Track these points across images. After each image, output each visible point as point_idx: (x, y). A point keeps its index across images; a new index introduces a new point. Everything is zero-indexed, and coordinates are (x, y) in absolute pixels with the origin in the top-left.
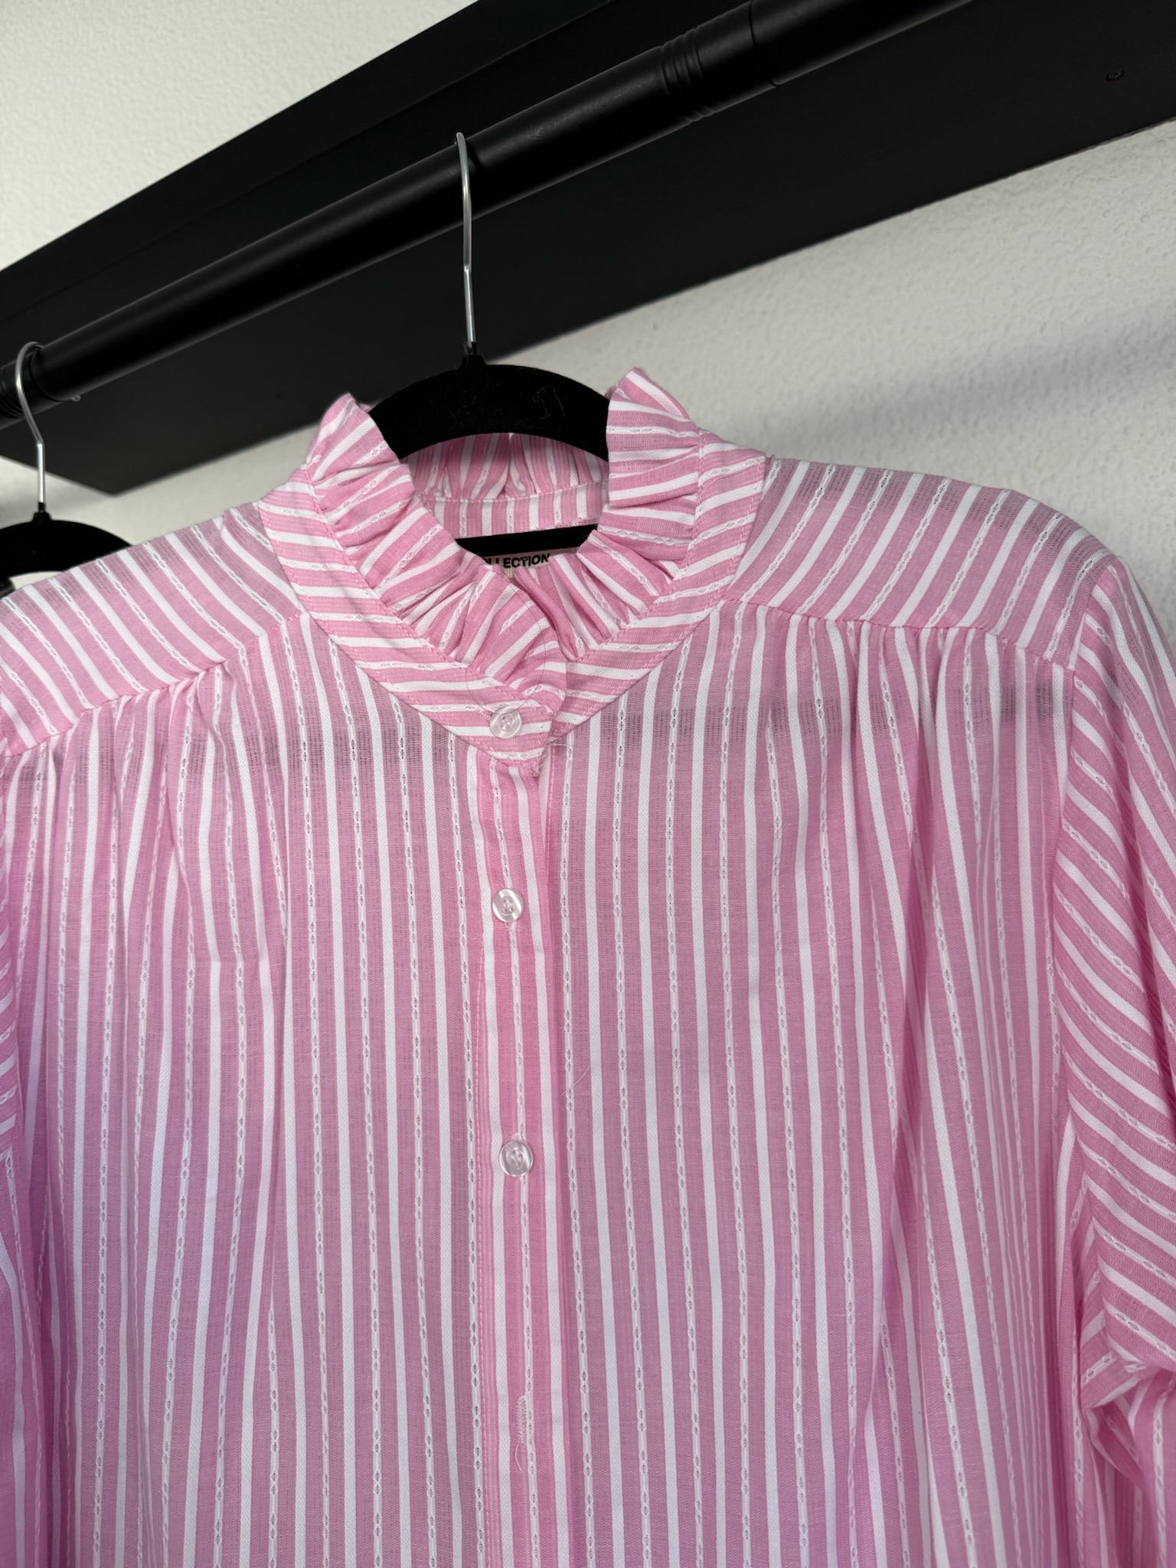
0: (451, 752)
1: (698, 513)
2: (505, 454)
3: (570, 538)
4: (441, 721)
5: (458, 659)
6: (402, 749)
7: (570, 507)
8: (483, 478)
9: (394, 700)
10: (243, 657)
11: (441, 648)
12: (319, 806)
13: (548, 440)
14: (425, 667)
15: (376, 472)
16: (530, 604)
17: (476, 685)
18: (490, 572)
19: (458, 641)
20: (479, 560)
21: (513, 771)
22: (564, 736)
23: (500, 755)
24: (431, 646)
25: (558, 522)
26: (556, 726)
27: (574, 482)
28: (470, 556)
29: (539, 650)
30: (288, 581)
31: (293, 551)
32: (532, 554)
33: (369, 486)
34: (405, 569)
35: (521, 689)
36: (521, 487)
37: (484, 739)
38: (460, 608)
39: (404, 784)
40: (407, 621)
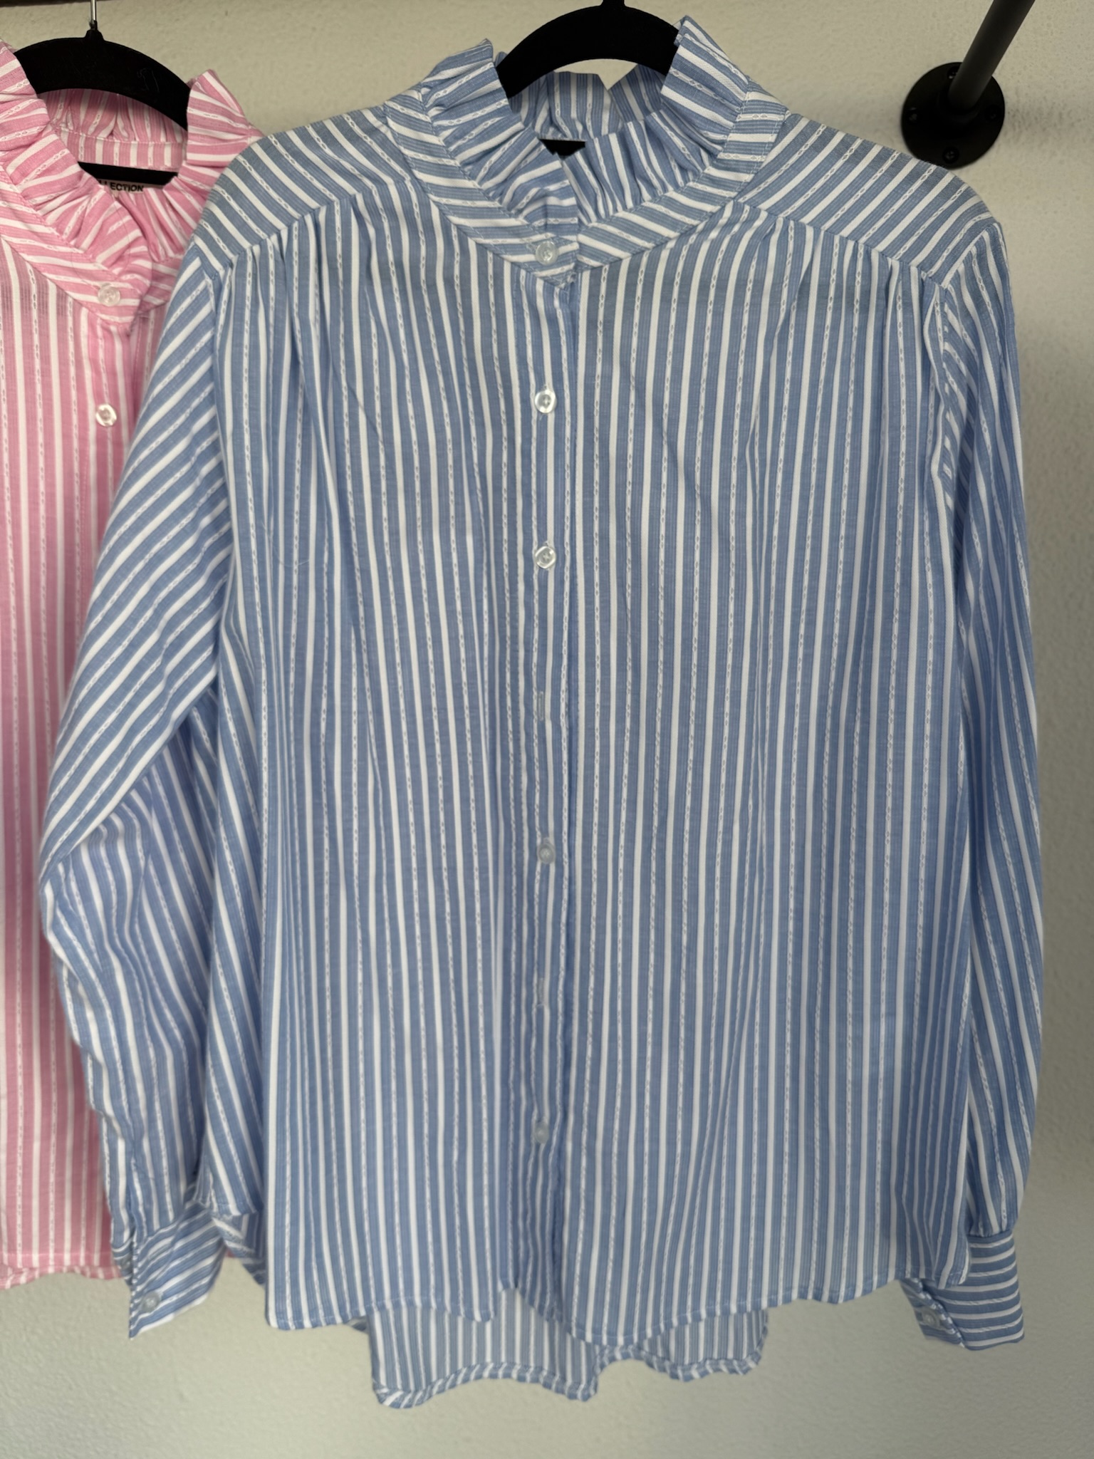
0: (70, 309)
2: (113, 108)
3: (159, 178)
4: (63, 286)
5: (77, 246)
6: (34, 301)
7: (159, 156)
8: (97, 121)
9: (29, 267)
11: (64, 237)
13: (146, 106)
14: (52, 248)
15: (21, 101)
16: (128, 218)
17: (88, 267)
18: (102, 190)
19: (77, 233)
20: (94, 180)
21: (113, 328)
22: (148, 312)
23: (104, 316)
24: (57, 234)
25: (150, 165)
26: (143, 304)
27: (163, 139)
28: (87, 176)
29: (134, 250)
32: (131, 184)
33: (14, 110)
34: (39, 176)
35: (121, 274)
36: (125, 134)
37: (94, 304)
38: (79, 210)
39: (35, 326)
40: (40, 213)
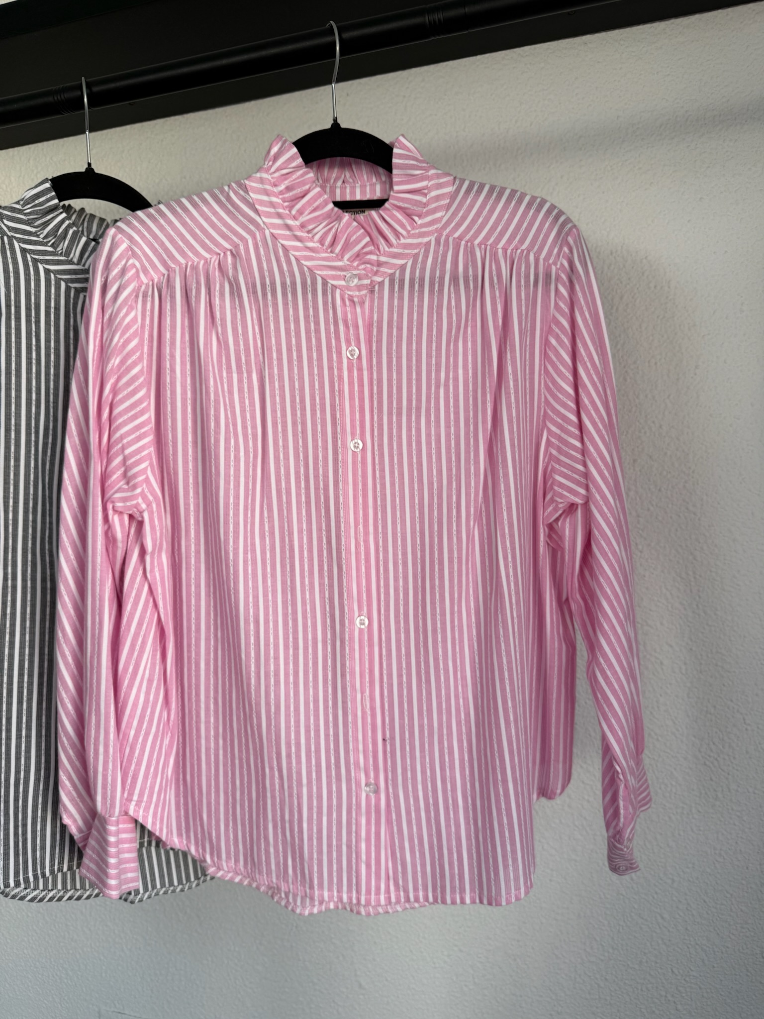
0: (329, 291)
1: (428, 197)
2: (342, 166)
3: (377, 204)
4: (325, 277)
5: (332, 252)
6: (309, 289)
7: (373, 191)
8: (334, 175)
9: (306, 269)
10: (242, 247)
11: (325, 247)
12: (276, 311)
13: (362, 161)
14: (318, 255)
15: (298, 171)
16: (362, 231)
17: (340, 264)
18: (346, 217)
19: (333, 243)
20: (340, 211)
21: (356, 299)
22: (374, 287)
23: (349, 293)
24: (320, 246)
25: (368, 197)
26: (372, 282)
27: (374, 180)
28: (336, 209)
29: (365, 250)
30: (260, 216)
31: (262, 203)
32: (357, 210)
33: (294, 177)
34: (310, 213)
35: (358, 265)
36: (351, 180)
37: (343, 286)
38: (334, 230)
39: (310, 304)
40: (310, 235)
